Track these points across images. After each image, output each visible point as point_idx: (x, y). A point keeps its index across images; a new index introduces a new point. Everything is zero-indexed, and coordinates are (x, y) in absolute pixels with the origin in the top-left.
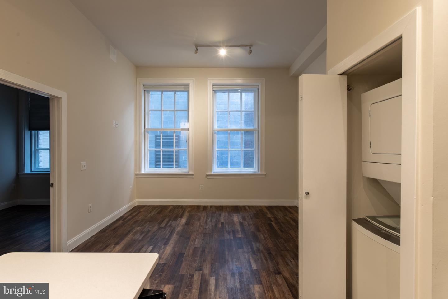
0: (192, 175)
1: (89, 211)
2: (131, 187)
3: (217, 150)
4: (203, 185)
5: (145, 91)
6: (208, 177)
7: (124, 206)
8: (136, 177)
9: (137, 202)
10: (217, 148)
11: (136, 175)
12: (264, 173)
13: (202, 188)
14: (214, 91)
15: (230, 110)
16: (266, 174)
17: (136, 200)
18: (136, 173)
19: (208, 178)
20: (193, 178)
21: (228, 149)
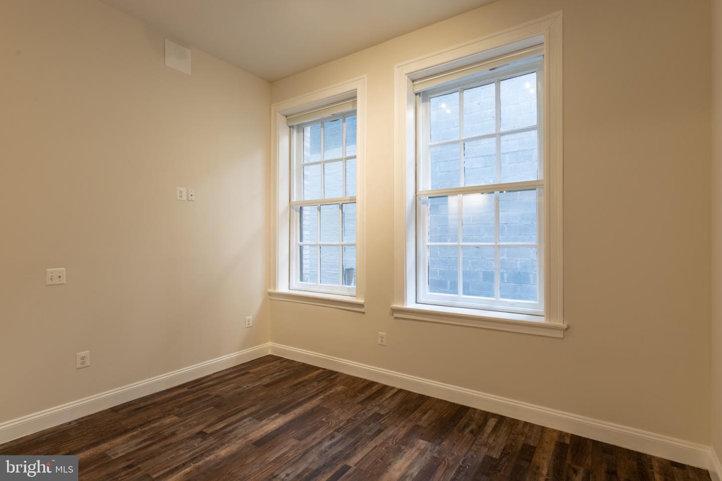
0: (361, 305)
1: (79, 366)
2: (249, 317)
3: (428, 247)
4: (385, 333)
5: (290, 127)
6: (396, 315)
7: (222, 355)
8: (270, 298)
9: (269, 347)
10: (431, 241)
11: (270, 294)
12: (559, 323)
13: (382, 341)
14: (418, 96)
15: (464, 138)
16: (565, 326)
17: (270, 344)
18: (269, 290)
19: (396, 318)
20: (364, 313)
21: (456, 244)
